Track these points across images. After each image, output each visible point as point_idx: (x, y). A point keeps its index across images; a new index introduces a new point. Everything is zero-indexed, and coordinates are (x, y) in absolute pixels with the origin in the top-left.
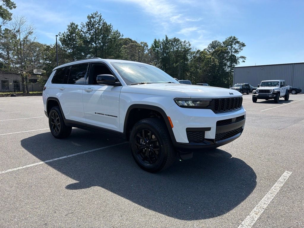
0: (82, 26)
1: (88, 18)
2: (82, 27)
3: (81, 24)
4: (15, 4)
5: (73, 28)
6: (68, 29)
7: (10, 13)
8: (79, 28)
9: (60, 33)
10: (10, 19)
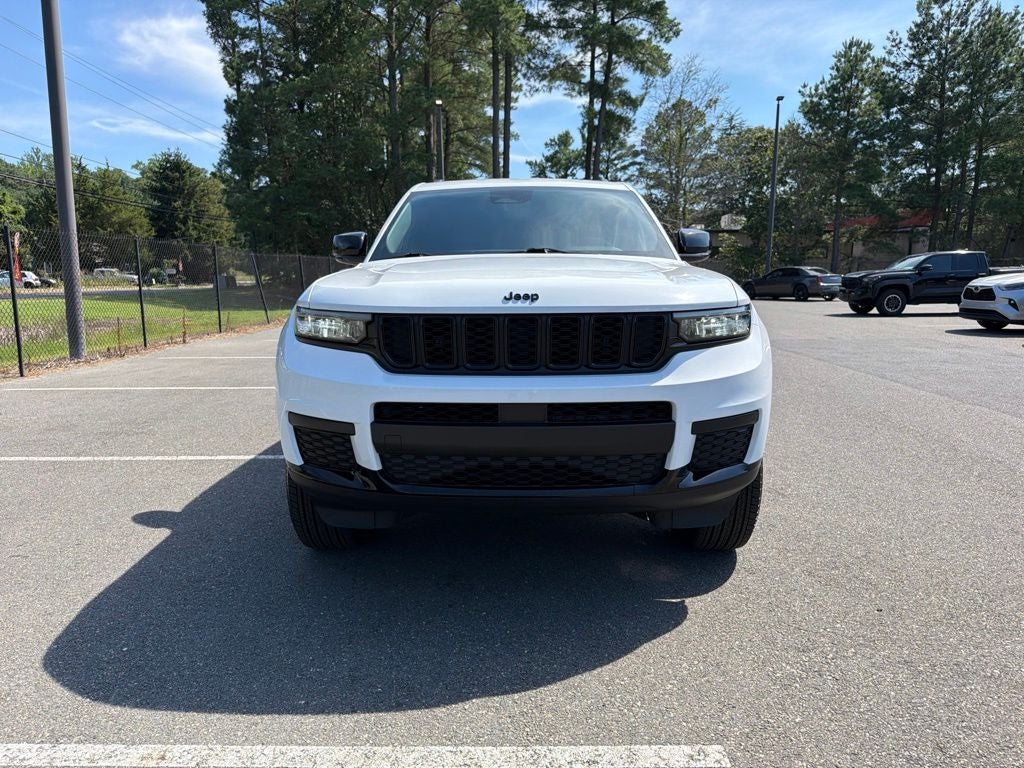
0: (889, 44)
1: (918, 9)
2: (889, 47)
3: (888, 39)
4: (679, 24)
5: (852, 58)
6: (833, 68)
7: (666, 54)
8: (878, 53)
9: (805, 86)
10: (666, 71)
